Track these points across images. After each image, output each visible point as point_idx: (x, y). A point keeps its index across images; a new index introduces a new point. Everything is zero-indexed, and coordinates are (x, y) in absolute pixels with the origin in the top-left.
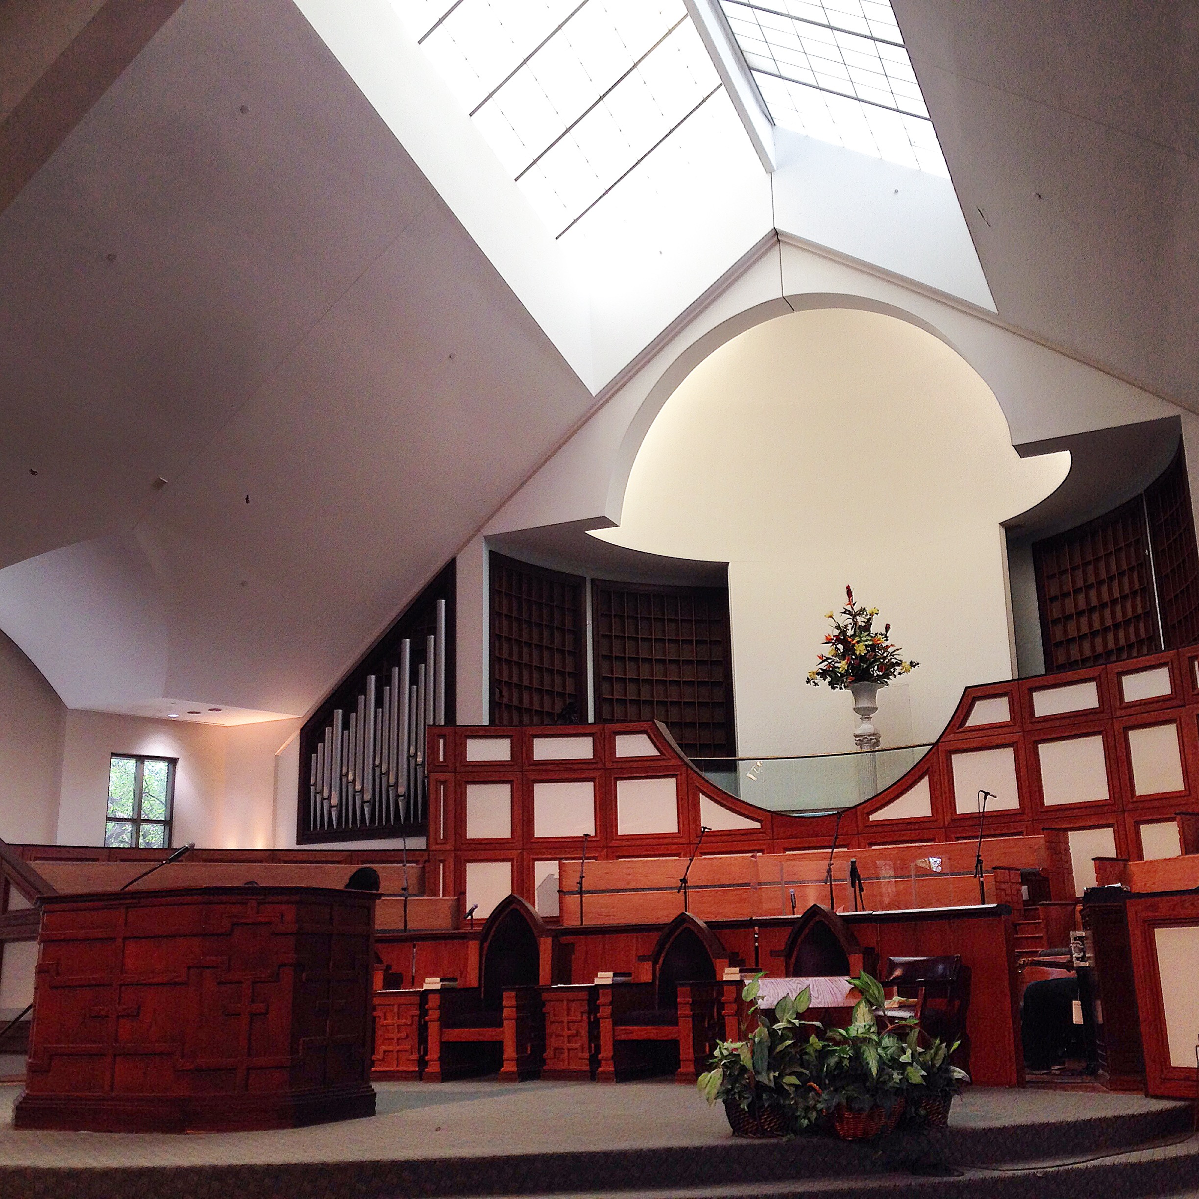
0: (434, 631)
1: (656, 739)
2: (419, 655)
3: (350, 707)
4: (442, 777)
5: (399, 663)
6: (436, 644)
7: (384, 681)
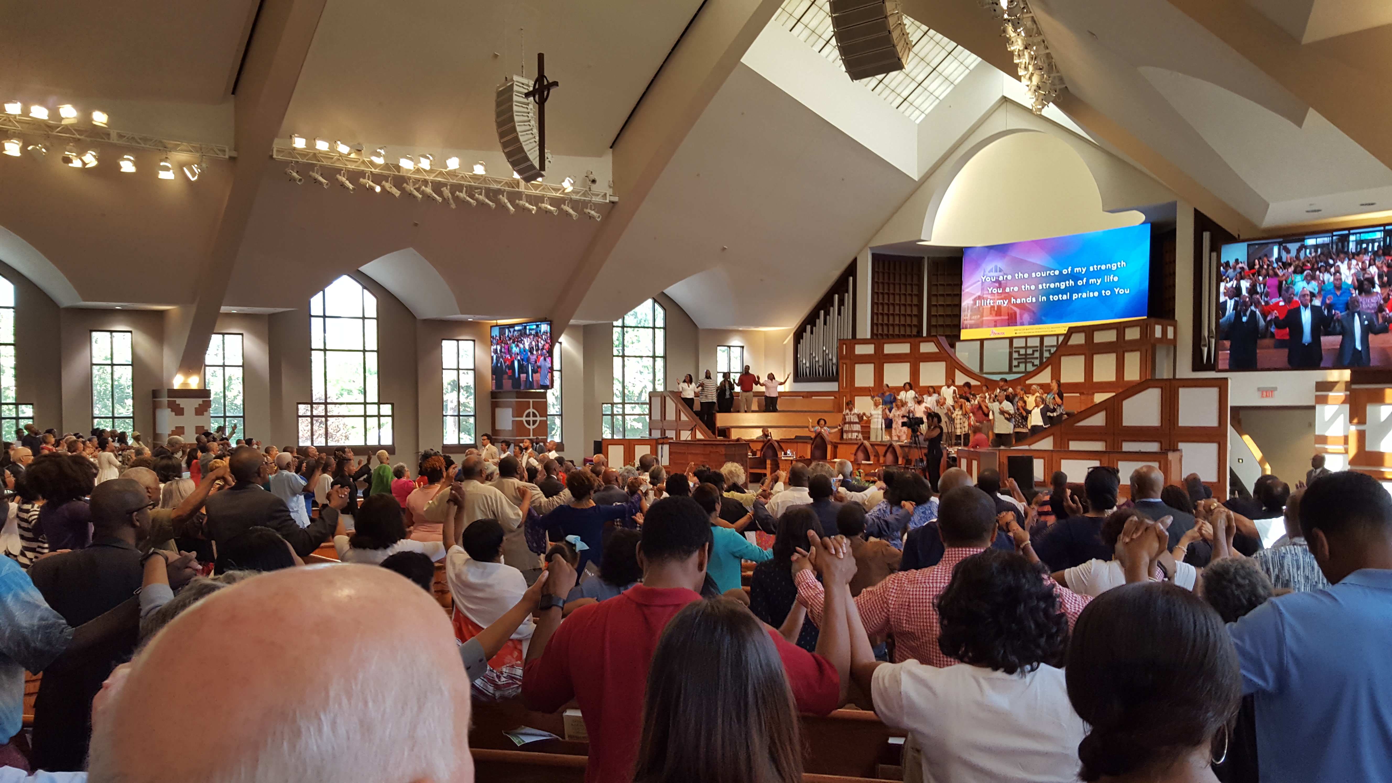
0: (847, 291)
1: (938, 345)
2: (841, 302)
3: (813, 325)
4: (844, 361)
5: (833, 305)
6: (848, 297)
7: (827, 314)
